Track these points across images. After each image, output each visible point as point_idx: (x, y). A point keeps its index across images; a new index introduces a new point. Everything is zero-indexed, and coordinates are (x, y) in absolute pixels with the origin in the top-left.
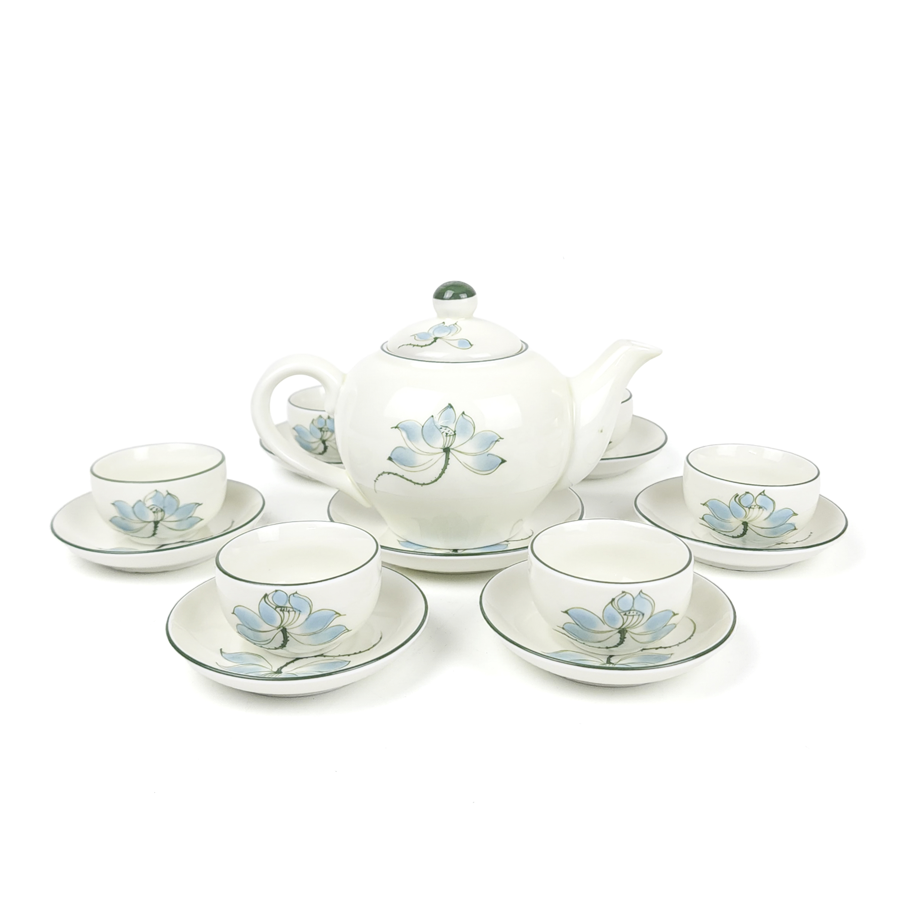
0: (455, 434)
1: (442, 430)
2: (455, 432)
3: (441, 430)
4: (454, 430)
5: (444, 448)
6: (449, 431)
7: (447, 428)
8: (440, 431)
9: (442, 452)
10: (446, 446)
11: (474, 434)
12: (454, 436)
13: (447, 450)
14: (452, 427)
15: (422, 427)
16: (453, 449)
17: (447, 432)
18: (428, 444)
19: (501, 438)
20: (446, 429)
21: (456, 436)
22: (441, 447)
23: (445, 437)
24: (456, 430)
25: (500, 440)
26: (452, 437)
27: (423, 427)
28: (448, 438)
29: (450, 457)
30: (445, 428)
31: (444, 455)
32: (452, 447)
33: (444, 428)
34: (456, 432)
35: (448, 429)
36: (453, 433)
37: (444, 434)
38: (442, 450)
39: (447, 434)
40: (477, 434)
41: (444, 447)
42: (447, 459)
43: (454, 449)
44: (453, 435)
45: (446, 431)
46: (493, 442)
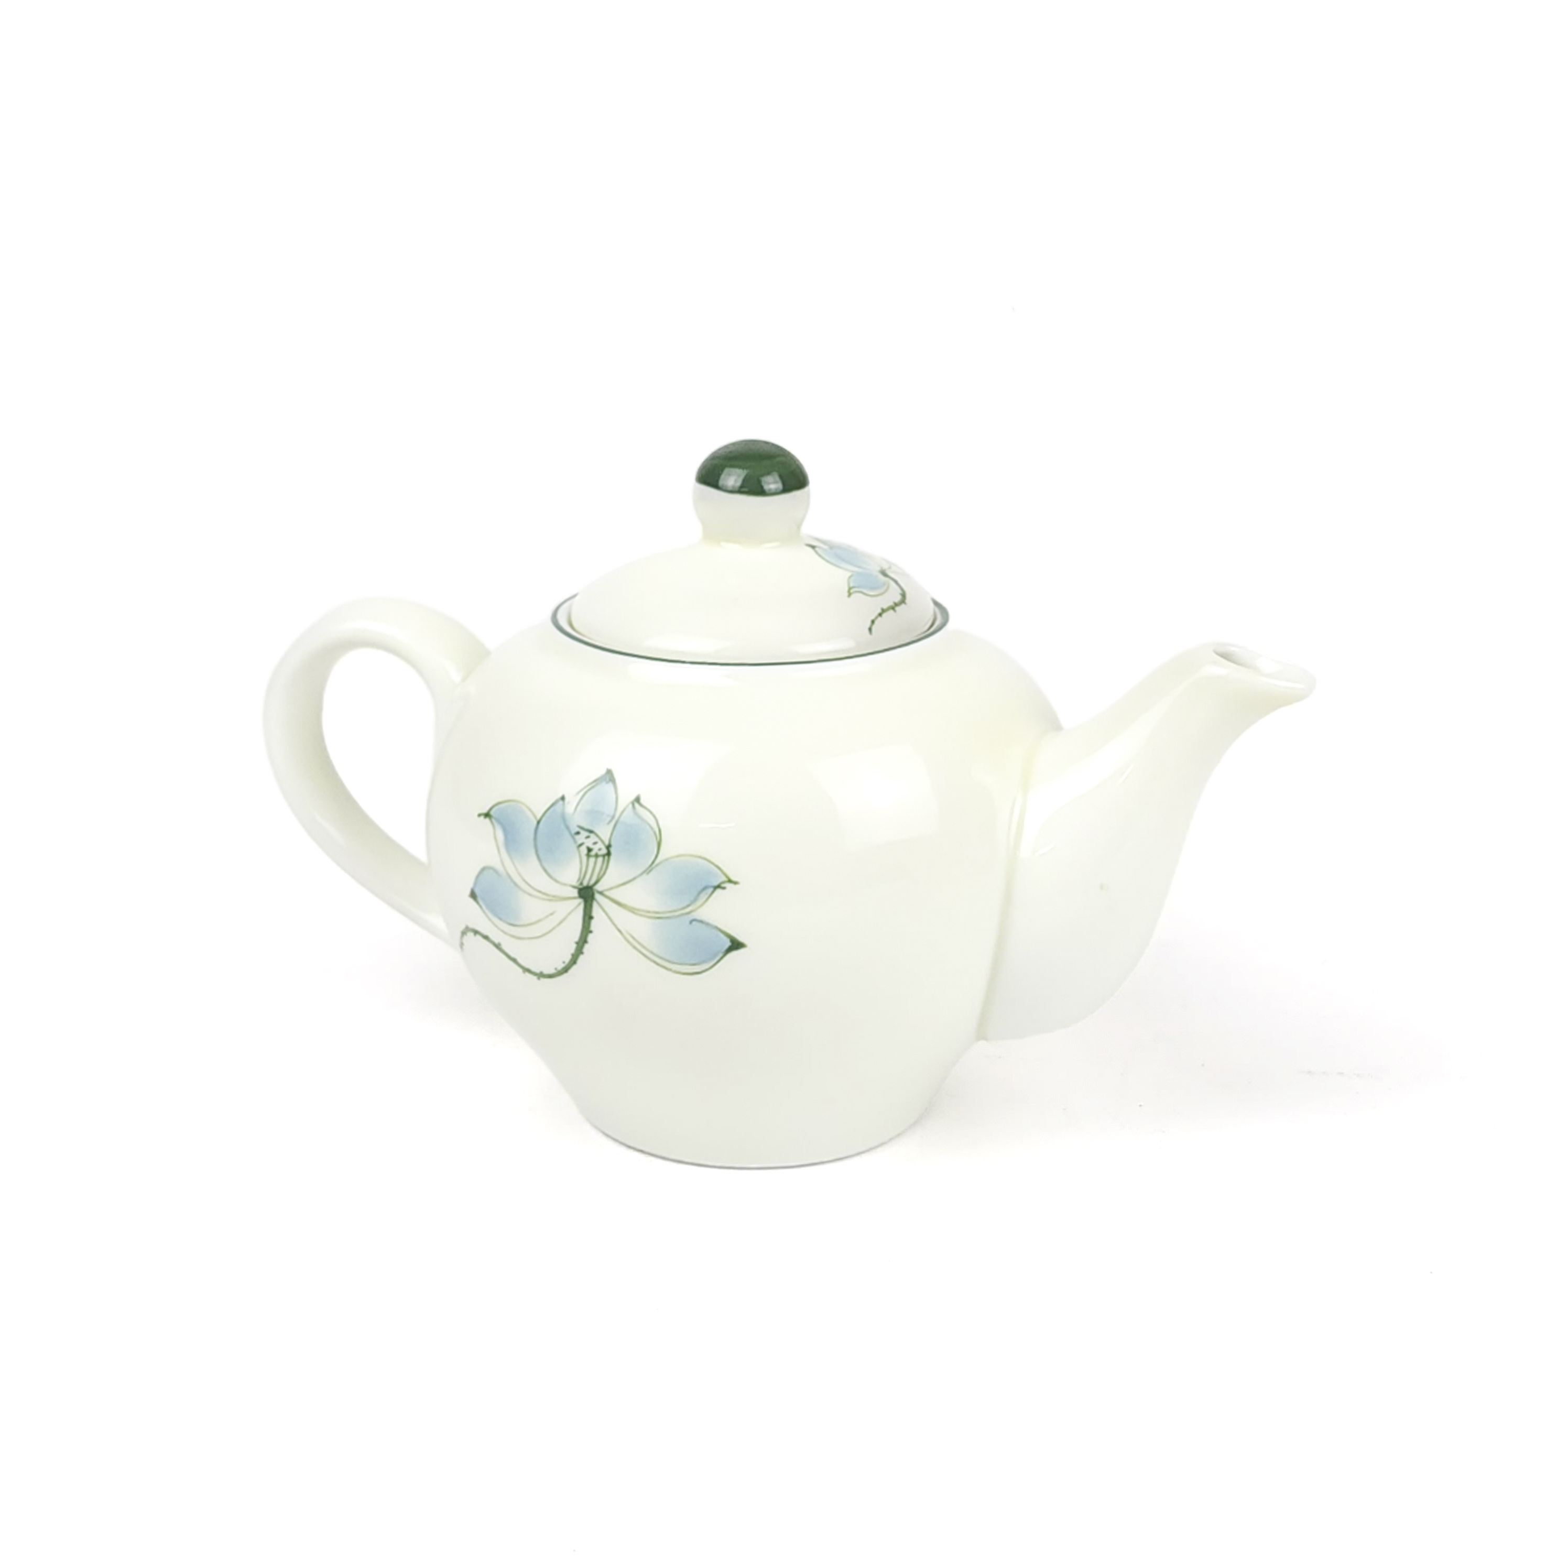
0: (609, 854)
1: (581, 838)
2: (608, 847)
3: (577, 837)
4: (607, 843)
5: (581, 887)
6: (595, 843)
7: (592, 835)
8: (575, 841)
9: (574, 898)
10: (585, 884)
11: (657, 862)
12: (606, 858)
13: (587, 894)
14: (604, 832)
15: (535, 822)
16: (601, 893)
17: (591, 846)
18: (545, 871)
19: (730, 881)
20: (588, 837)
21: (612, 858)
22: (575, 883)
23: (584, 858)
24: (612, 843)
25: (728, 885)
26: (600, 860)
27: (539, 822)
28: (592, 860)
29: (594, 914)
30: (587, 834)
31: (579, 904)
32: (598, 887)
33: (585, 834)
34: (612, 850)
35: (593, 838)
36: (604, 851)
37: (584, 850)
38: (575, 893)
39: (589, 850)
40: (667, 860)
41: (581, 884)
42: (588, 917)
43: (607, 893)
44: (604, 856)
45: (589, 843)
46: (705, 888)
